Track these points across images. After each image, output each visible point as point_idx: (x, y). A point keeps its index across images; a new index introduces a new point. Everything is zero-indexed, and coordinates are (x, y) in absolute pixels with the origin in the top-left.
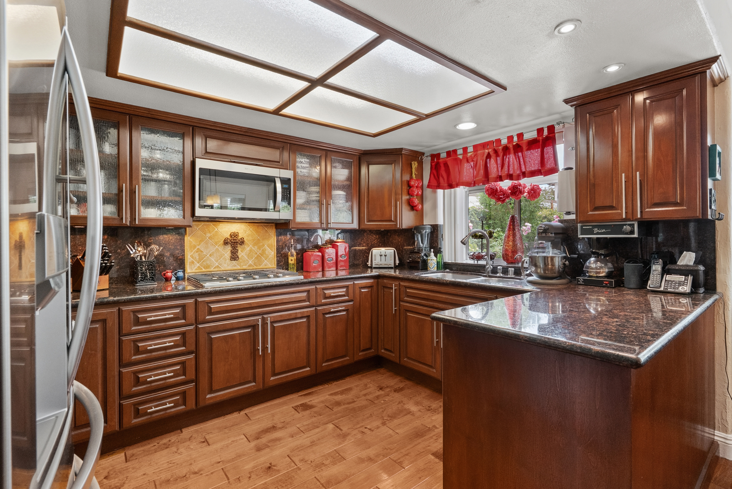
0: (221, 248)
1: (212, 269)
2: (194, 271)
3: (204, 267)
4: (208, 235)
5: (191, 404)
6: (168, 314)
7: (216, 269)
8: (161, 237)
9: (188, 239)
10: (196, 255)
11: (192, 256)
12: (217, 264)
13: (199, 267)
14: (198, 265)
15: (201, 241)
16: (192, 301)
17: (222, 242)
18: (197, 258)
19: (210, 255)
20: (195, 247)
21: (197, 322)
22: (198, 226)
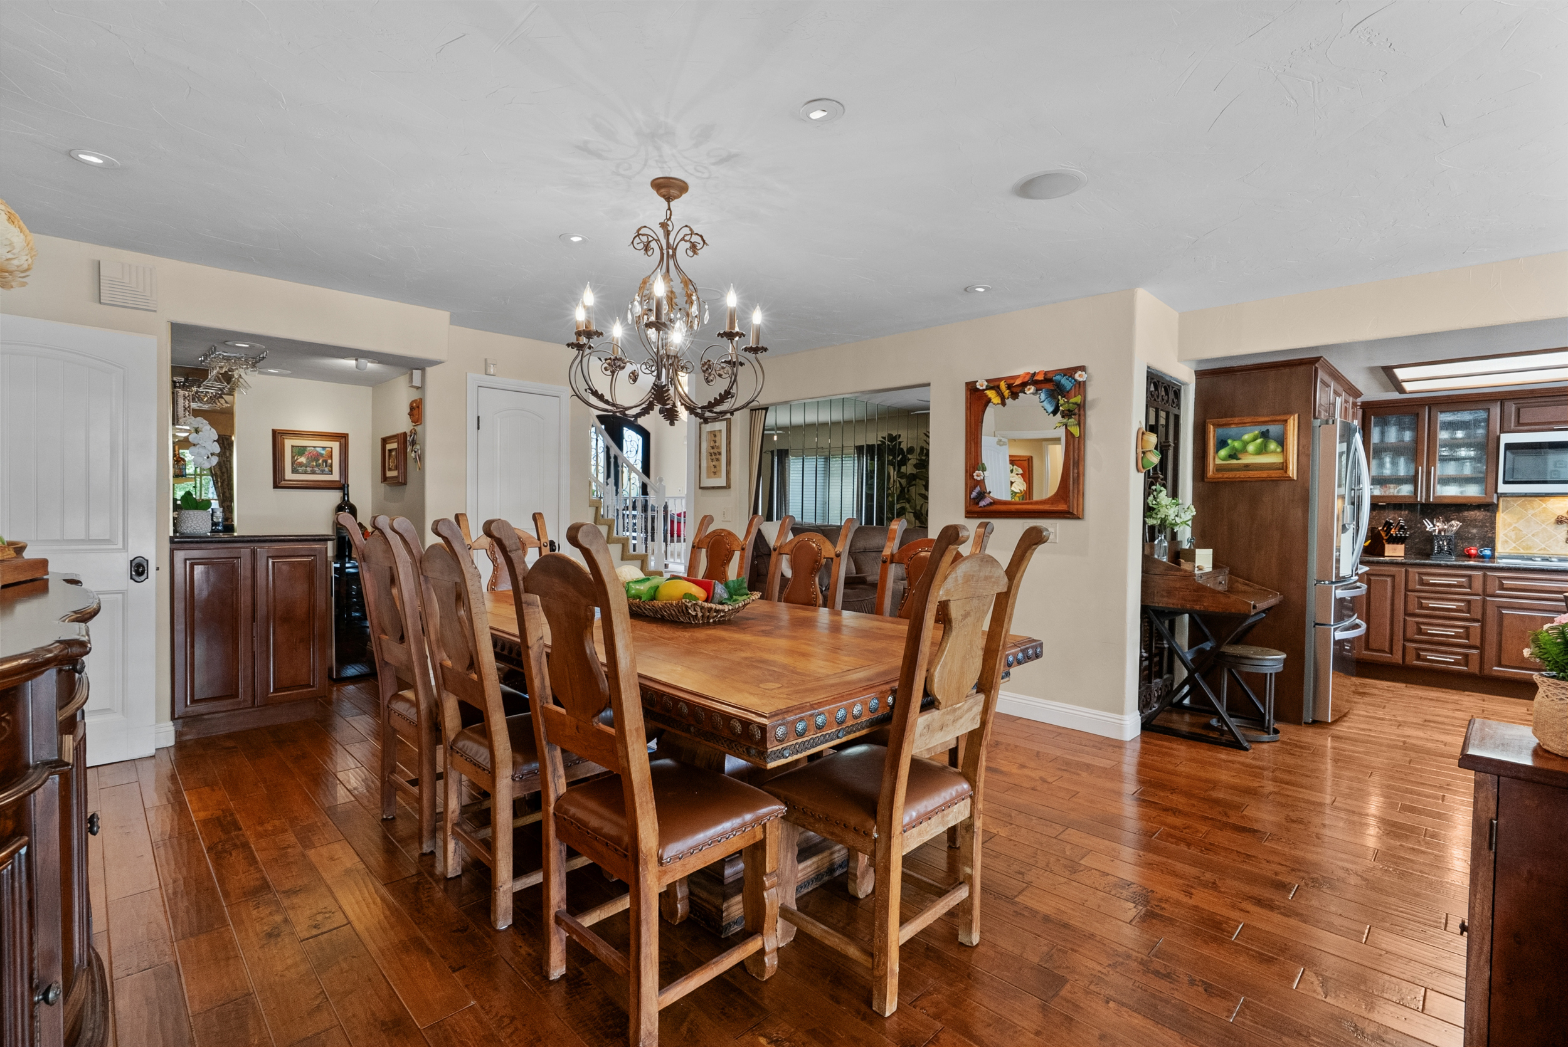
0: (1552, 529)
1: (1535, 551)
2: (1507, 551)
3: (1523, 549)
4: (1531, 512)
5: (1474, 668)
6: (1453, 581)
7: (1542, 552)
8: (1466, 513)
9: (1501, 518)
10: (1513, 535)
11: (1506, 535)
12: (1543, 546)
13: (1515, 547)
14: (1514, 545)
15: (1519, 519)
16: (1480, 573)
17: (1553, 520)
18: (1513, 537)
19: (1533, 535)
20: (1510, 525)
21: (1485, 594)
22: (1515, 502)
